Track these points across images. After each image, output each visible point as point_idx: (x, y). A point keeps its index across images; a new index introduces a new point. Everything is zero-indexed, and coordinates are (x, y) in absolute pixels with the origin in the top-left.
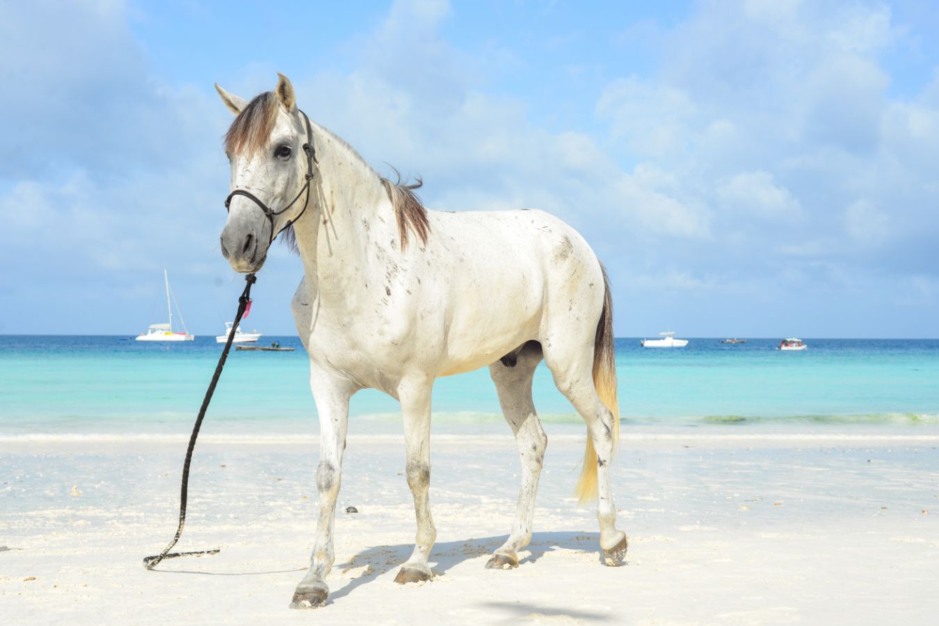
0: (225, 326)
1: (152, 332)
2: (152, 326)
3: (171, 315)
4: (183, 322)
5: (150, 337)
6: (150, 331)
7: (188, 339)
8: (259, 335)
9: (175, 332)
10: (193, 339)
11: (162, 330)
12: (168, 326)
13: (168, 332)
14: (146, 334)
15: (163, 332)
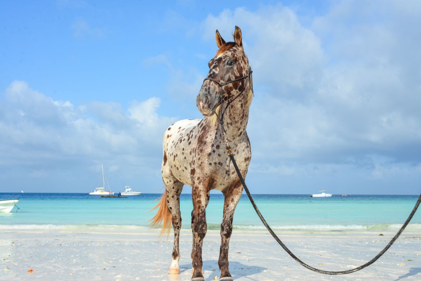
0: (125, 188)
1: (96, 191)
2: (97, 188)
3: (104, 184)
4: (109, 187)
5: (95, 193)
6: (95, 191)
7: (111, 194)
8: (140, 193)
9: (106, 191)
10: (113, 194)
11: (101, 190)
12: (103, 188)
13: (102, 191)
14: (93, 192)
15: (101, 191)
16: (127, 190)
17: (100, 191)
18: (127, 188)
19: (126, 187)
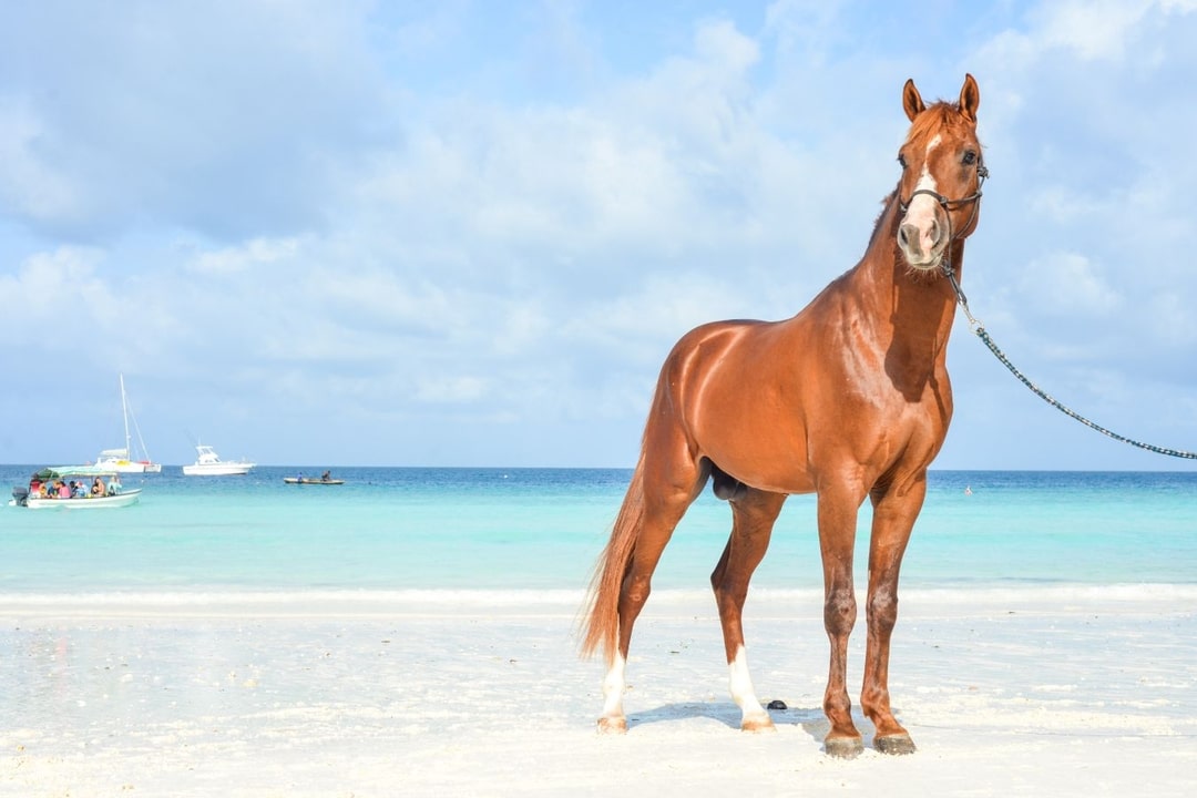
0: (197, 451)
1: (102, 461)
2: (105, 452)
3: (128, 437)
4: (144, 447)
8: (250, 466)
9: (133, 460)
10: (159, 470)
11: (118, 457)
12: (123, 452)
13: (123, 460)
15: (118, 460)
16: (203, 458)
17: (115, 459)
18: (206, 451)
19: (200, 448)
